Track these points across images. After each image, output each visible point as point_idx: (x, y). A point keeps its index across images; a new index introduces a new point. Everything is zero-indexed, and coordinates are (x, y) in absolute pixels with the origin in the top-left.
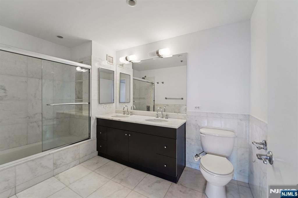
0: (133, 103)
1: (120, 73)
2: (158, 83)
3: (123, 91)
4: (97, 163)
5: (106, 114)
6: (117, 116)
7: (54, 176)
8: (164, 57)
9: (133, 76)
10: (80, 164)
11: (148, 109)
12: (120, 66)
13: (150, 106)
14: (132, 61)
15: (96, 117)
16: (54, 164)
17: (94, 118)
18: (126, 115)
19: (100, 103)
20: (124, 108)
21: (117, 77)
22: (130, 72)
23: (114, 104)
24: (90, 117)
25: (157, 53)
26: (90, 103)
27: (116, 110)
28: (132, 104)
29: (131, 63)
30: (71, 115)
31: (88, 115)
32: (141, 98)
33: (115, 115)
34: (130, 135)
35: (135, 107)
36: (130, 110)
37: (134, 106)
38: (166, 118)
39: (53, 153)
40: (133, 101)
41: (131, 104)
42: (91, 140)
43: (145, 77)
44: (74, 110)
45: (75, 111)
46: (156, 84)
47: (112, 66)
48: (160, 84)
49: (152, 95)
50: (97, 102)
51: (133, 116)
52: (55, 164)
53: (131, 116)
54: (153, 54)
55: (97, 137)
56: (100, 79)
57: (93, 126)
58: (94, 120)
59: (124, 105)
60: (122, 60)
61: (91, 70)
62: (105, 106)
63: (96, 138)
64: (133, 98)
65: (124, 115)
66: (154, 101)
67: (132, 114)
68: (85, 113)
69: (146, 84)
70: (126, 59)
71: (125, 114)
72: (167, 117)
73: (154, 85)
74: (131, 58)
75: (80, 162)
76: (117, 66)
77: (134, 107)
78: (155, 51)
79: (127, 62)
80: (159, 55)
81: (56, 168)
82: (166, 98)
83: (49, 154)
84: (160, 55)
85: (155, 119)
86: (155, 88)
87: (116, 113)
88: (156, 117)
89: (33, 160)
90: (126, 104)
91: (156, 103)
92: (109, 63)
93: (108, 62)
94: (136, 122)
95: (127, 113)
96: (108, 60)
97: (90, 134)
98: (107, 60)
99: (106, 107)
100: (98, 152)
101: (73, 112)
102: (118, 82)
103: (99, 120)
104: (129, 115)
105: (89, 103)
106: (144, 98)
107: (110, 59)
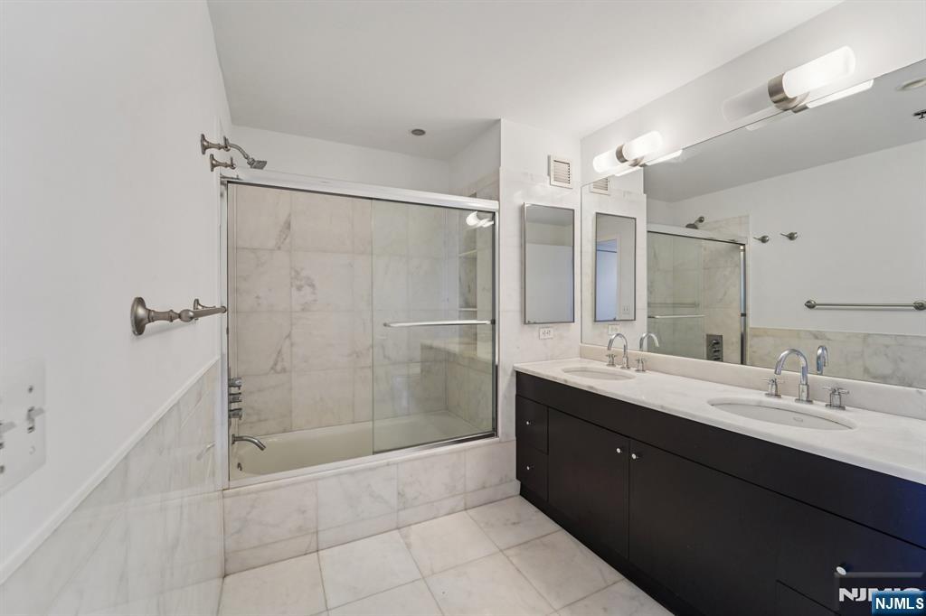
0: (648, 322)
1: (597, 214)
2: (763, 240)
3: (610, 281)
4: (514, 524)
5: (547, 360)
6: (583, 371)
7: (398, 528)
8: (810, 106)
9: (648, 223)
10: (466, 509)
11: (715, 350)
12: (596, 190)
13: (721, 336)
14: (642, 158)
15: (514, 367)
16: (399, 494)
17: (510, 371)
18: (617, 369)
19: (525, 323)
20: (611, 342)
21: (585, 232)
22: (636, 206)
23: (575, 327)
24: (497, 367)
25: (775, 90)
26: (497, 322)
27: (581, 347)
28: (645, 328)
29: (638, 168)
30: (449, 353)
31: (489, 357)
32: (682, 305)
33: (579, 365)
34: (634, 456)
35: (655, 338)
36: (634, 350)
37: (653, 335)
38: (830, 406)
39: (396, 464)
40: (649, 317)
41: (640, 327)
42: (500, 442)
43: (701, 220)
44: (457, 340)
45: (460, 343)
46: (753, 245)
47: (567, 192)
48: (777, 242)
49: (735, 293)
50: (517, 317)
51: (648, 374)
52: (402, 496)
53: (641, 374)
54: (751, 104)
55: (516, 436)
56: (527, 245)
57: (505, 397)
58: (508, 377)
59: (611, 331)
60: (604, 164)
61: (497, 214)
62: (542, 330)
63: (515, 438)
64: (649, 305)
65: (611, 368)
66: (744, 315)
67: (643, 366)
68: (483, 352)
69: (705, 249)
70: (620, 157)
71: (613, 365)
72: (838, 400)
73: (744, 250)
74: (637, 149)
75: (465, 504)
76: (586, 189)
77: (650, 338)
78: (764, 81)
79: (624, 169)
80: (786, 99)
81: (405, 508)
82: (810, 306)
83: (388, 465)
84: (790, 96)
85: (761, 402)
86: (749, 262)
87: (581, 357)
88: (769, 395)
89: (352, 473)
90: (620, 328)
91: (751, 323)
92: (556, 183)
93: (553, 183)
94: (662, 407)
95: (625, 360)
96: (552, 174)
97: (495, 420)
98: (549, 175)
99: (547, 336)
100: (522, 485)
101: (454, 345)
102: (589, 248)
103: (522, 379)
104: (632, 372)
105: (493, 322)
106: (694, 305)
107: (558, 171)
